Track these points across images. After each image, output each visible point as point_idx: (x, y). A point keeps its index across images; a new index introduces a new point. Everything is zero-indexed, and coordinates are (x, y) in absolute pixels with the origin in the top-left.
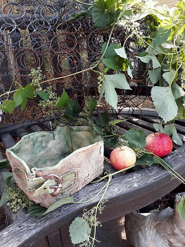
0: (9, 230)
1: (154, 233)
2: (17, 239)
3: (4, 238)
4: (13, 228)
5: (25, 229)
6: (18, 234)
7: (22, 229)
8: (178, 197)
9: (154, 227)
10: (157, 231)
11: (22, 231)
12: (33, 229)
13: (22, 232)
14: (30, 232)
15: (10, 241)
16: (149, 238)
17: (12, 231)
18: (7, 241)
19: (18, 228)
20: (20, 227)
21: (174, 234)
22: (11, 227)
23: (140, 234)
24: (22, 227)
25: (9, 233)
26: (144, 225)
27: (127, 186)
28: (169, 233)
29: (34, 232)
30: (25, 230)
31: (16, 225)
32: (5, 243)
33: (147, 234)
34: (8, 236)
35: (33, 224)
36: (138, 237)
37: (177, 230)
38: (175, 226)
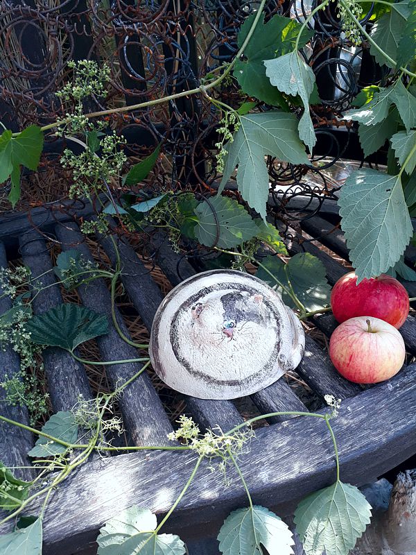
8: (404, 481)
37: (389, 551)
38: (386, 542)
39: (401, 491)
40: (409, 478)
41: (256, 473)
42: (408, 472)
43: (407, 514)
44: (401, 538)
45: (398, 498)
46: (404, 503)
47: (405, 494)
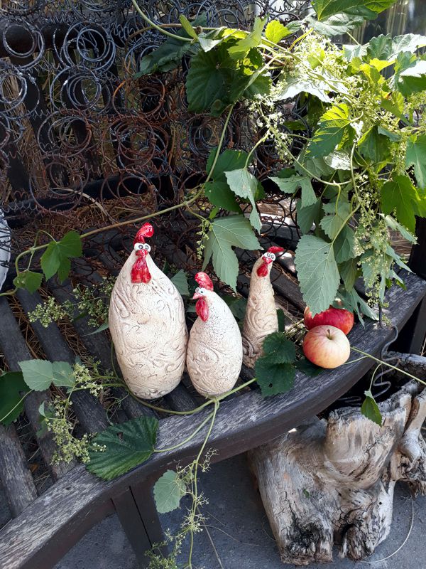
0: (52, 494)
1: (292, 462)
2: (66, 509)
3: (46, 506)
4: (57, 491)
5: (77, 492)
6: (67, 501)
7: (71, 493)
8: (333, 416)
9: (292, 452)
10: (297, 460)
11: (71, 496)
12: (89, 493)
13: (72, 498)
14: (84, 498)
15: (56, 512)
16: (283, 470)
17: (56, 495)
18: (52, 513)
19: (66, 491)
20: (68, 489)
21: (323, 468)
22: (54, 488)
23: (269, 461)
24: (72, 490)
25: (52, 498)
26: (277, 447)
27: (239, 419)
28: (316, 464)
29: (90, 497)
30: (77, 495)
31: (62, 485)
32: (49, 515)
33: (280, 463)
34: (52, 504)
35: (89, 485)
36: (264, 466)
37: (328, 462)
38: (326, 457)
39: (332, 422)
40: (337, 414)
41: (249, 417)
42: (336, 410)
43: (337, 436)
44: (334, 452)
45: (331, 427)
46: (334, 430)
47: (334, 424)
